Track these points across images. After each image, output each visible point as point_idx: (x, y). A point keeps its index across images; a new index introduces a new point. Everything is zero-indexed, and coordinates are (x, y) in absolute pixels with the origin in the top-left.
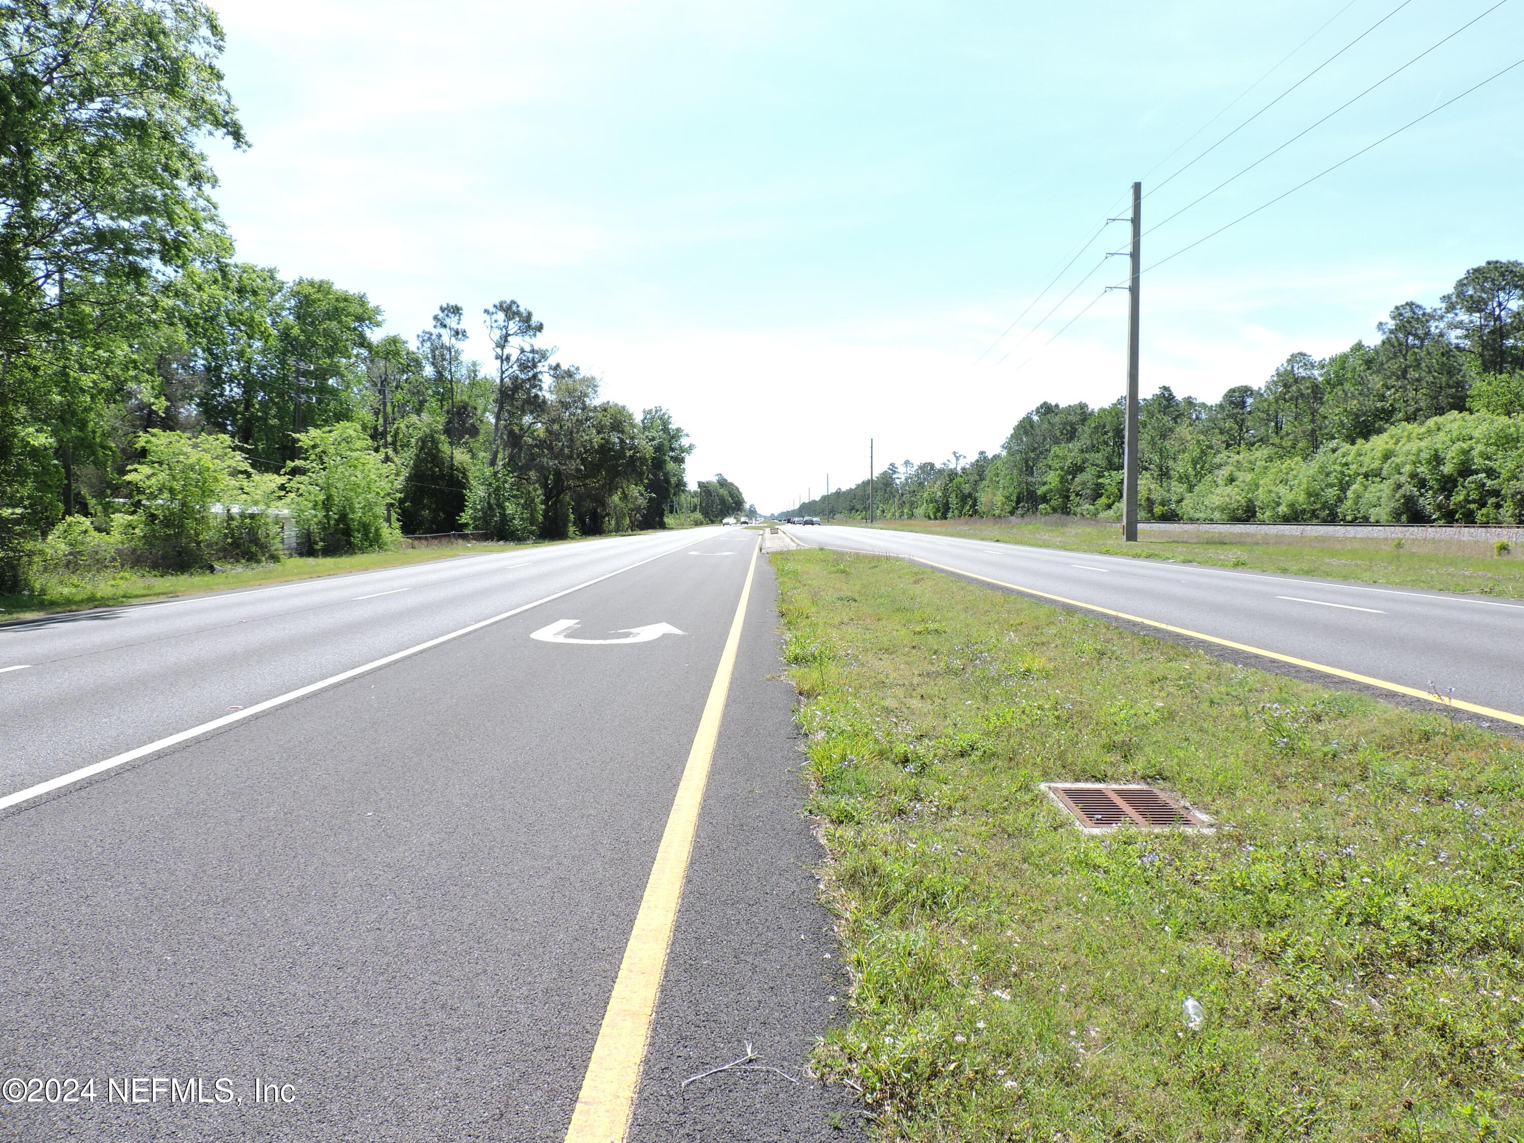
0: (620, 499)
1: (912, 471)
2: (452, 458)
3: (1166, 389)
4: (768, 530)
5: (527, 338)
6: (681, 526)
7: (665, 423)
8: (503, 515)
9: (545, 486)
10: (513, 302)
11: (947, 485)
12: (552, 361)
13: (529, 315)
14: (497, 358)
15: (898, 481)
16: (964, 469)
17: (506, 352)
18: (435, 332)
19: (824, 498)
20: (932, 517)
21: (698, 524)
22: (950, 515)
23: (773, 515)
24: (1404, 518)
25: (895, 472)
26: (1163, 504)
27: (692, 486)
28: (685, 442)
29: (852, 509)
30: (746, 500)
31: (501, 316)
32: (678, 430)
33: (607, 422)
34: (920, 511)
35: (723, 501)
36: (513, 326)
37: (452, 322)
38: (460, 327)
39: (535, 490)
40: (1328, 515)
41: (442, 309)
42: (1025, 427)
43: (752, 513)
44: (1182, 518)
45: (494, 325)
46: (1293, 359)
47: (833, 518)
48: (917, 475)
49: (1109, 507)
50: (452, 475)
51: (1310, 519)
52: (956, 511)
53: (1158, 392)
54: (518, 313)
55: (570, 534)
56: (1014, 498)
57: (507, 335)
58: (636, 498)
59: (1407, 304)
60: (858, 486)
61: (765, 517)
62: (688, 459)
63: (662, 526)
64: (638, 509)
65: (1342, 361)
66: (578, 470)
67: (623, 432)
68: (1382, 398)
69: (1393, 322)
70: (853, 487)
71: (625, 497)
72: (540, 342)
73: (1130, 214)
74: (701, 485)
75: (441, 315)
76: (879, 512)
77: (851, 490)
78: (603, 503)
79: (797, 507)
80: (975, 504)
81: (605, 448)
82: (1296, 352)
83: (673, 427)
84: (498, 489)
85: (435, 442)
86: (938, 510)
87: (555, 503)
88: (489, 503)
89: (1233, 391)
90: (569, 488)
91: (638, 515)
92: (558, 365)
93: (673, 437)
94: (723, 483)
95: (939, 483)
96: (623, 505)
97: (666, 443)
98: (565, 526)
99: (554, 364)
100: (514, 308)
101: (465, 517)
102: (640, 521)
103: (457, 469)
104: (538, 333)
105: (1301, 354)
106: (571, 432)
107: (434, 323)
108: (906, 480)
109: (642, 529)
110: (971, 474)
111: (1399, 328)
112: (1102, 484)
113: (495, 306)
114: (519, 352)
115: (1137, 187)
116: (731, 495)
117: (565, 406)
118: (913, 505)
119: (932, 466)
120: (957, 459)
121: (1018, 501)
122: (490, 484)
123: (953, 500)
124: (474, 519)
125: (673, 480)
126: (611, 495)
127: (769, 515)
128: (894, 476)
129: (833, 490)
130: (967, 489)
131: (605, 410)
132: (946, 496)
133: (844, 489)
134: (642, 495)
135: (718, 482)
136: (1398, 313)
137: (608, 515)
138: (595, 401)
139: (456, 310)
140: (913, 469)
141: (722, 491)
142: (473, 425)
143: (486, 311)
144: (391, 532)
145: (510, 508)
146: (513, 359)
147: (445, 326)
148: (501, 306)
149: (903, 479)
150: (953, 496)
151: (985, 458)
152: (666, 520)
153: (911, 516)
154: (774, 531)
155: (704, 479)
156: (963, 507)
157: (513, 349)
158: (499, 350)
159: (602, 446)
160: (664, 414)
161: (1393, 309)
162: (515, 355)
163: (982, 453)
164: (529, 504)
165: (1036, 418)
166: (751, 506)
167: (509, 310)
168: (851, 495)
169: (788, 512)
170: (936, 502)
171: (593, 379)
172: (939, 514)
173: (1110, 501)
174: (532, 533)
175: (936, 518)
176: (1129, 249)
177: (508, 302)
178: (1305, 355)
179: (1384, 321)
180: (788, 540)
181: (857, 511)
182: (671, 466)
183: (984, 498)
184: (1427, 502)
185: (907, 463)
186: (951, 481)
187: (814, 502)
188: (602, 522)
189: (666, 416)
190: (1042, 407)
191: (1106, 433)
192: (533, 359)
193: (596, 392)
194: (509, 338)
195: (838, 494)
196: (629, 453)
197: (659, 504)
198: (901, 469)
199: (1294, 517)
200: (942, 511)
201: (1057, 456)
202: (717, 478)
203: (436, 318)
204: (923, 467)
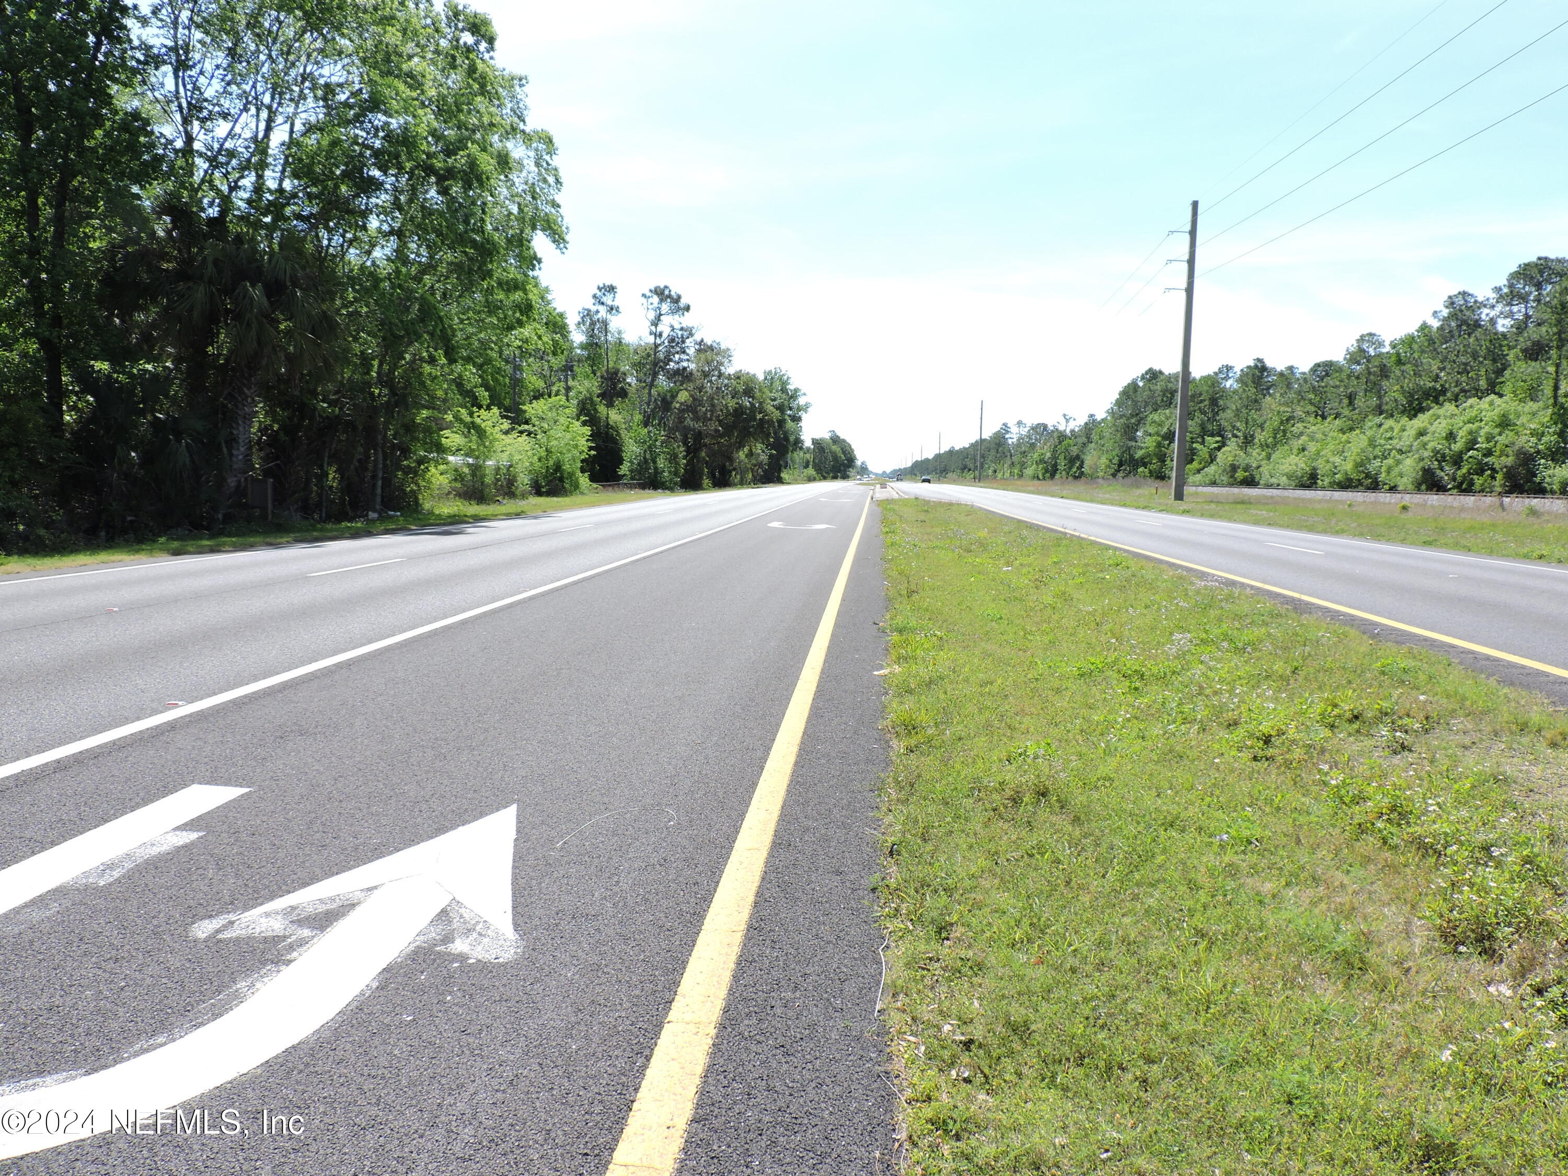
0: (747, 456)
1: (1024, 431)
2: (607, 418)
3: (1259, 360)
4: (878, 486)
5: (676, 317)
6: (795, 481)
7: (784, 383)
8: (656, 468)
9: (685, 443)
10: (666, 287)
11: (1056, 446)
12: (697, 337)
13: (679, 297)
14: (651, 334)
15: (1010, 441)
16: (1072, 431)
17: (659, 329)
18: (594, 308)
19: (938, 457)
20: (1041, 477)
21: (810, 479)
22: (1057, 476)
23: (884, 472)
24: (1424, 487)
25: (1007, 432)
26: (1245, 470)
27: (808, 443)
28: (802, 401)
29: (965, 468)
30: (858, 457)
31: (655, 299)
32: (796, 390)
33: (741, 388)
34: (1029, 471)
35: (836, 458)
36: (665, 307)
37: (608, 299)
38: (615, 304)
39: (679, 447)
40: (1371, 483)
41: (600, 289)
42: (1130, 392)
43: (864, 470)
44: (1258, 484)
45: (650, 307)
46: (1362, 339)
47: (945, 477)
48: (1029, 437)
49: (1199, 471)
50: (607, 433)
51: (1356, 487)
52: (1064, 473)
53: (1252, 364)
54: (669, 296)
55: (705, 486)
56: (1116, 461)
57: (660, 315)
58: (759, 454)
59: (1459, 293)
60: (972, 445)
61: (876, 474)
62: (804, 416)
63: (780, 481)
64: (760, 465)
65: (1409, 341)
66: (717, 431)
67: (753, 398)
68: (1437, 378)
69: (1447, 311)
70: (967, 446)
71: (750, 454)
72: (687, 320)
73: (1188, 227)
74: (815, 442)
75: (599, 294)
76: (990, 472)
77: (965, 448)
78: (731, 460)
79: (909, 464)
80: (1081, 466)
81: (739, 411)
82: (1365, 333)
83: (791, 387)
84: (650, 447)
85: (593, 403)
86: (1047, 471)
87: (692, 459)
88: (645, 458)
89: (1318, 365)
90: (705, 445)
91: (760, 470)
92: (702, 341)
93: (791, 397)
94: (836, 440)
95: (1048, 444)
96: (746, 460)
97: (786, 403)
98: (701, 478)
99: (699, 340)
100: (667, 292)
101: (624, 469)
102: (761, 476)
103: (612, 427)
104: (686, 313)
105: (1371, 334)
106: (713, 398)
107: (593, 301)
108: (1018, 440)
109: (763, 483)
110: (1080, 436)
111: (1452, 316)
112: (1195, 449)
113: (651, 291)
114: (670, 329)
115: (1195, 205)
116: (844, 452)
117: (706, 375)
118: (1023, 465)
119: (1045, 427)
120: (1067, 421)
121: (1121, 464)
122: (645, 442)
123: (1062, 463)
124: (631, 471)
125: (792, 438)
126: (737, 452)
127: (880, 472)
128: (1007, 436)
129: (945, 448)
130: (1074, 451)
131: (739, 378)
132: (1054, 457)
133: (957, 448)
134: (763, 452)
135: (831, 438)
136: (1451, 302)
137: (734, 469)
138: (730, 370)
139: (611, 289)
140: (1027, 429)
141: (834, 448)
142: (622, 388)
143: (644, 295)
144: (584, 480)
145: (661, 463)
146: (665, 335)
147: (603, 304)
148: (656, 290)
149: (1015, 440)
150: (1062, 457)
151: (1094, 421)
152: (782, 475)
153: (1021, 476)
154: (883, 486)
155: (817, 437)
156: (1070, 468)
157: (664, 328)
158: (653, 328)
159: (736, 410)
160: (783, 375)
161: (1446, 298)
162: (666, 332)
163: (1092, 416)
164: (673, 458)
165: (1141, 384)
166: (863, 463)
167: (661, 293)
168: (964, 453)
169: (900, 470)
170: (1045, 463)
171: (728, 349)
172: (1048, 475)
173: (1201, 466)
174: (675, 484)
175: (1044, 479)
176: (1186, 257)
177: (662, 287)
178: (1374, 335)
179: (1438, 310)
180: (895, 493)
181: (970, 470)
182: (790, 424)
183: (1089, 460)
184: (1445, 474)
185: (1020, 423)
186: (1060, 443)
187: (927, 460)
188: (730, 476)
189: (785, 378)
190: (1147, 373)
191: (1201, 401)
192: (682, 335)
193: (730, 361)
194: (662, 318)
195: (951, 453)
196: (759, 416)
197: (778, 460)
198: (1014, 429)
199: (1346, 485)
200: (1051, 471)
201: (1155, 422)
202: (830, 434)
203: (595, 296)
204: (1034, 428)
